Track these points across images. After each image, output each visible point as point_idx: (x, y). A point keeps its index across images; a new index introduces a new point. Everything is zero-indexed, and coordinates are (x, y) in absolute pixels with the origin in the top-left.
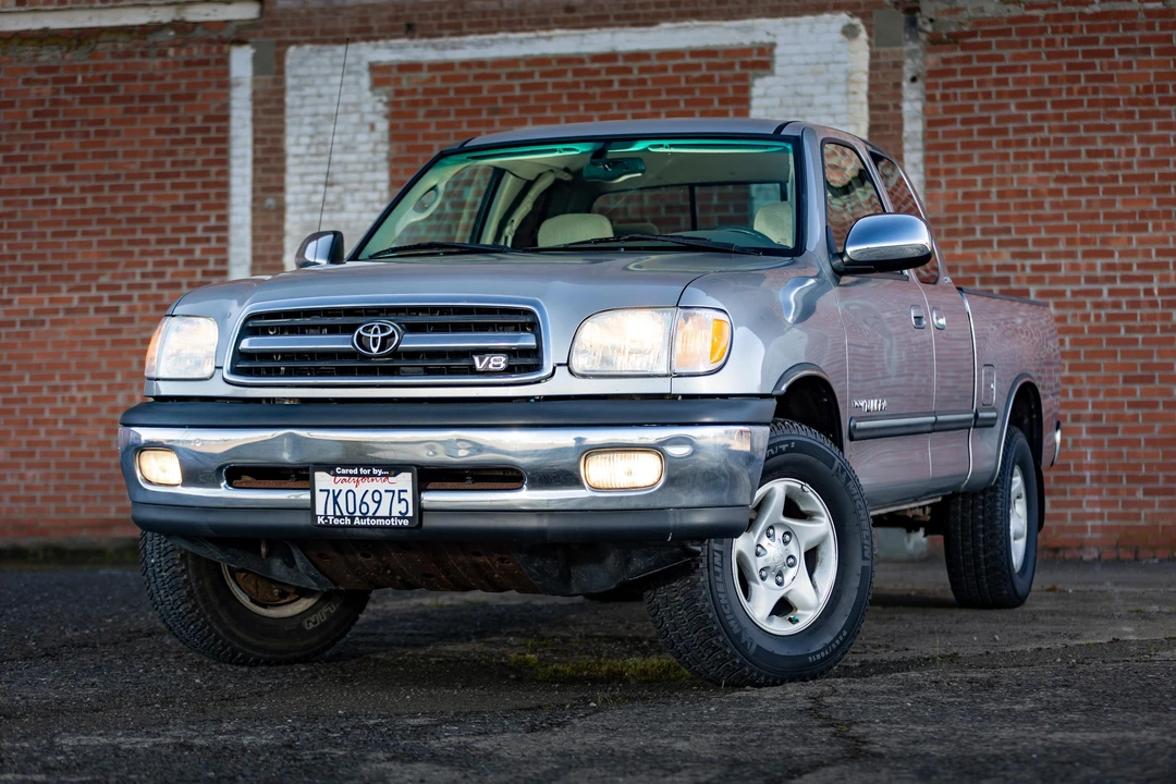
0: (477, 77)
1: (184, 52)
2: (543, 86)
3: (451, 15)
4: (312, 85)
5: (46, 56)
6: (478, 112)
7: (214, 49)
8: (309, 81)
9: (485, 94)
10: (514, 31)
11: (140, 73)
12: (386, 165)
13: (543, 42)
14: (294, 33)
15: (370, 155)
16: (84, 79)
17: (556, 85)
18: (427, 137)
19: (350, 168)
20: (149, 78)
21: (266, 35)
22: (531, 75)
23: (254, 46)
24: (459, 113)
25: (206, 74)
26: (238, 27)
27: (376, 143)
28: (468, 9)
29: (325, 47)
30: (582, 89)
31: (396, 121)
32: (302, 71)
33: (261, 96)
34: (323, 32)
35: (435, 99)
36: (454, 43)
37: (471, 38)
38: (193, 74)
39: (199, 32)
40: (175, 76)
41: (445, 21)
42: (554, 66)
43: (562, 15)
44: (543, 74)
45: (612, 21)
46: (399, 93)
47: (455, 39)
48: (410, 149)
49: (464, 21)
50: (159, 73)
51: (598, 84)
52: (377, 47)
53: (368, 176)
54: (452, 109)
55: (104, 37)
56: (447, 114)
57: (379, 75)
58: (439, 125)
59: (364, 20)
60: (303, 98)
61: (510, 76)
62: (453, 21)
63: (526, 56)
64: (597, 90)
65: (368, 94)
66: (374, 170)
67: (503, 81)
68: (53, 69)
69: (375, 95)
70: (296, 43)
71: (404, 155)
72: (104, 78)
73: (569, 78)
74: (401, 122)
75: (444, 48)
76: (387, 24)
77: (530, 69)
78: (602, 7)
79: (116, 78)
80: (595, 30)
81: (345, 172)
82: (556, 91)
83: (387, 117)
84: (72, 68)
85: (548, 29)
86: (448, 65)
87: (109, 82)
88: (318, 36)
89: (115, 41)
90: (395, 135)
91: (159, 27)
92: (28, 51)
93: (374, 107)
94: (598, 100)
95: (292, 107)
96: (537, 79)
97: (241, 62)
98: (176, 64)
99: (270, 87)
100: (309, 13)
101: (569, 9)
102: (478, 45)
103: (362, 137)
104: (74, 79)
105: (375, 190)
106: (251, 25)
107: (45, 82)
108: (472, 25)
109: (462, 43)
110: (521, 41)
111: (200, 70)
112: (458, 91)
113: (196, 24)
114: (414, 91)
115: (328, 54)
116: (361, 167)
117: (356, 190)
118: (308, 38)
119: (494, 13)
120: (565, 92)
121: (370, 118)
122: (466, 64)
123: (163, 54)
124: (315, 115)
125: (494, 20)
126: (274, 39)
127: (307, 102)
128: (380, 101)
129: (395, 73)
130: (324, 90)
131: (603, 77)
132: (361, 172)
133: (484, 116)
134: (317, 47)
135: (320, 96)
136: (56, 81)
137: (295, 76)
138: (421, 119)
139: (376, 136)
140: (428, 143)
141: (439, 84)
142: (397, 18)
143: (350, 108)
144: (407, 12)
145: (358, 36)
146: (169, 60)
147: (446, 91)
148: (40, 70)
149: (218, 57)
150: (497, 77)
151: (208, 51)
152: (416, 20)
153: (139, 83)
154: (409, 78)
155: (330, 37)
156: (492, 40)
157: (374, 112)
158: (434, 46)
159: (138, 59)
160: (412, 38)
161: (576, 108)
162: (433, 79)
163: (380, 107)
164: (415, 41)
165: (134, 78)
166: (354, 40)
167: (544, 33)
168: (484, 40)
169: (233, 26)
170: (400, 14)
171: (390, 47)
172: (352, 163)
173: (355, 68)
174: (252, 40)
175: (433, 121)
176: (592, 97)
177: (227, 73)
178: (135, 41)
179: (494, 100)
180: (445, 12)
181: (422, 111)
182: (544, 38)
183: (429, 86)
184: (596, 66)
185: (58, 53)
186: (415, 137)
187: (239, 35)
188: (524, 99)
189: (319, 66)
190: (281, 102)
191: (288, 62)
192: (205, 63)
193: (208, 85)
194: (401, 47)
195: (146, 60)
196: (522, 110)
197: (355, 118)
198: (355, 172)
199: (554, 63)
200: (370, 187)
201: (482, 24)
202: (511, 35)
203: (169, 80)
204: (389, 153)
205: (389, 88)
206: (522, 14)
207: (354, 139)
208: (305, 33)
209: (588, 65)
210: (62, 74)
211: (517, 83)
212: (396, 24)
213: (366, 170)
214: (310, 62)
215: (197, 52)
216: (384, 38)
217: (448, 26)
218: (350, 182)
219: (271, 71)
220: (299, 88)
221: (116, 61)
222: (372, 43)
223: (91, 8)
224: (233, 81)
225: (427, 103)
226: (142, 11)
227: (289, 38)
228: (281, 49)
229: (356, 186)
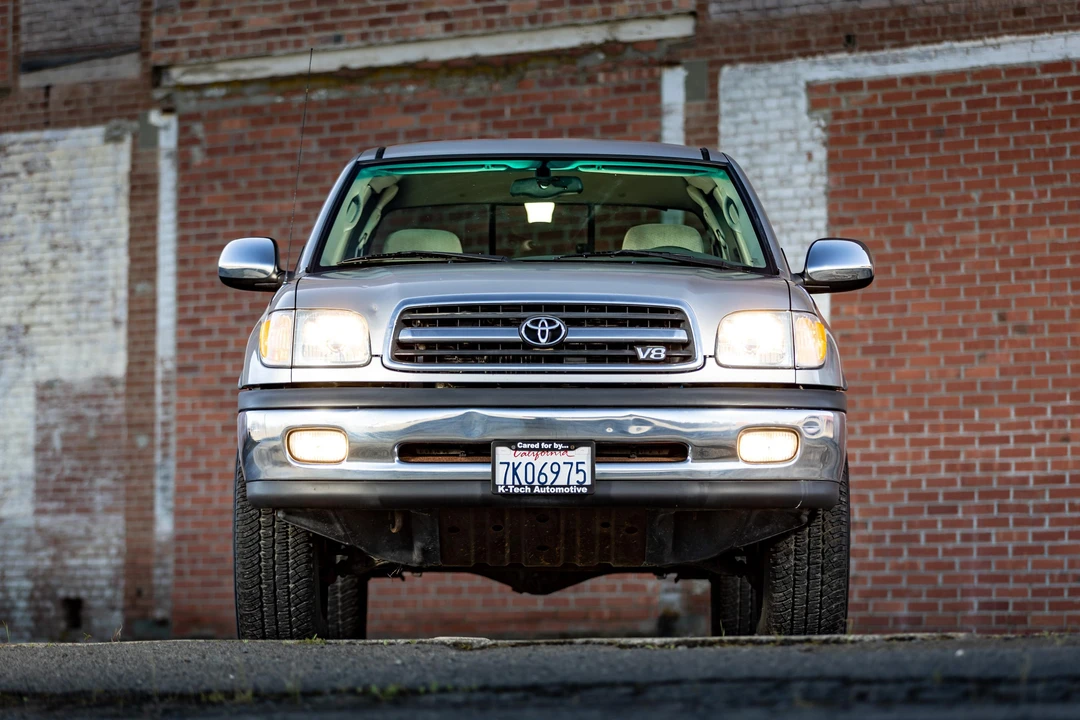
0: (921, 95)
1: (614, 77)
2: (991, 102)
3: (894, 24)
4: (746, 110)
5: (475, 87)
6: (922, 135)
7: (645, 73)
8: (743, 105)
9: (929, 113)
10: (959, 39)
11: (568, 103)
12: (822, 200)
13: (991, 50)
14: (728, 51)
15: (807, 189)
16: (513, 112)
17: (1005, 101)
18: (867, 166)
19: (786, 204)
20: (578, 108)
21: (699, 54)
22: (979, 89)
23: (687, 67)
24: (901, 137)
25: (637, 101)
26: (670, 46)
27: (813, 175)
28: (911, 16)
29: (760, 66)
30: (1033, 104)
31: (834, 149)
32: (737, 94)
33: (694, 125)
34: (758, 49)
35: (876, 122)
36: (897, 55)
37: (914, 49)
38: (623, 102)
39: (630, 54)
40: (605, 105)
41: (887, 30)
42: (1004, 79)
43: (1011, 18)
44: (991, 89)
45: (1065, 23)
46: (837, 116)
47: (898, 51)
48: (848, 181)
49: (907, 30)
50: (588, 102)
51: (1050, 97)
52: (815, 63)
53: (806, 214)
54: (894, 132)
55: (533, 63)
56: (889, 138)
57: (818, 96)
58: (880, 152)
59: (801, 33)
60: (737, 125)
61: (956, 92)
62: (896, 30)
63: (973, 68)
64: (1050, 105)
65: (805, 118)
66: (812, 206)
67: (949, 98)
68: (480, 102)
69: (812, 118)
70: (731, 62)
71: (843, 187)
72: (531, 110)
73: (1019, 91)
74: (840, 149)
75: (886, 62)
76: (825, 36)
77: (976, 83)
78: (1054, 7)
79: (546, 109)
80: (1047, 35)
81: (782, 209)
82: (1005, 108)
83: (825, 144)
84: (499, 100)
85: (995, 36)
86: (889, 82)
87: (537, 115)
88: (753, 53)
89: (542, 68)
90: (834, 165)
91: (589, 49)
92: (455, 83)
93: (811, 132)
94: (1050, 116)
95: (727, 136)
96: (985, 94)
97: (673, 85)
98: (606, 91)
99: (703, 113)
100: (744, 27)
101: (1020, 11)
102: (921, 57)
103: (799, 169)
104: (501, 113)
105: (812, 229)
106: (685, 43)
107: (472, 117)
108: (914, 34)
109: (904, 55)
110: (967, 51)
111: (630, 97)
112: (900, 111)
113: (626, 44)
114: (854, 114)
115: (764, 73)
116: (797, 203)
117: (793, 230)
118: (742, 56)
119: (939, 19)
120: (1014, 108)
121: (807, 146)
122: (909, 80)
123: (592, 80)
124: (750, 144)
125: (939, 27)
126: (707, 59)
127: (742, 129)
128: (819, 126)
129: (833, 93)
130: (760, 115)
131: (1056, 89)
132: (798, 209)
133: (928, 139)
134: (752, 66)
135: (755, 122)
136: (484, 115)
137: (730, 101)
138: (861, 145)
139: (814, 167)
140: (869, 172)
141: (880, 104)
142: (836, 29)
143: (787, 135)
144: (847, 22)
145: (795, 52)
146: (599, 87)
147: (888, 112)
148: (468, 103)
149: (650, 81)
150: (942, 93)
151: (639, 75)
152: (856, 31)
153: (569, 114)
154: (848, 99)
155: (765, 54)
156: (936, 51)
157: (812, 139)
158: (875, 60)
159: (567, 87)
160: (851, 51)
161: (1026, 127)
162: (874, 98)
163: (818, 133)
164: (855, 56)
165: (562, 109)
166: (790, 57)
167: (992, 41)
168: (928, 51)
169: (664, 46)
170: (839, 24)
171: (828, 63)
172: (788, 199)
173: (792, 89)
174: (684, 61)
175: (873, 147)
176: (1045, 113)
177: (658, 98)
178: (565, 67)
179: (939, 121)
180: (886, 20)
181: (861, 136)
182: (992, 46)
183: (870, 107)
184: (1048, 76)
185: (485, 84)
186: (854, 166)
187: (672, 54)
188: (972, 117)
189: (753, 88)
190: (715, 130)
191: (722, 84)
192: (635, 88)
193: (638, 114)
194: (840, 63)
195: (576, 89)
196: (968, 132)
197: (791, 146)
198: (791, 208)
199: (1003, 74)
200: (808, 225)
201: (926, 33)
202: (956, 45)
203: (598, 110)
204: (827, 186)
205: (827, 111)
206: (968, 18)
207: (790, 170)
208: (739, 50)
209: (1040, 76)
210: (490, 107)
211: (962, 99)
212: (836, 36)
213: (803, 206)
214: (745, 84)
215: (627, 76)
216: (822, 53)
217: (890, 37)
218: (786, 221)
219: (704, 94)
220: (732, 113)
221: (545, 90)
222: (810, 59)
223: (521, 31)
224: (665, 108)
225: (868, 126)
226: (572, 31)
227: (724, 57)
228: (714, 70)
229: (792, 225)
